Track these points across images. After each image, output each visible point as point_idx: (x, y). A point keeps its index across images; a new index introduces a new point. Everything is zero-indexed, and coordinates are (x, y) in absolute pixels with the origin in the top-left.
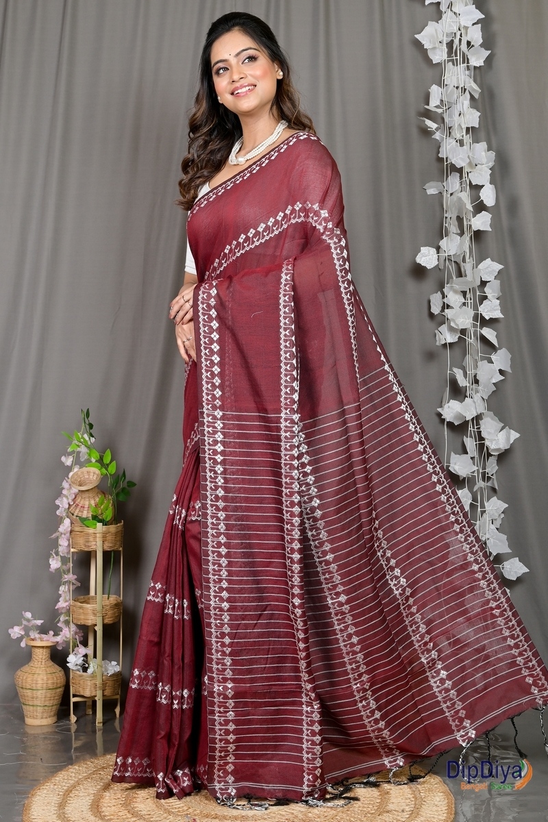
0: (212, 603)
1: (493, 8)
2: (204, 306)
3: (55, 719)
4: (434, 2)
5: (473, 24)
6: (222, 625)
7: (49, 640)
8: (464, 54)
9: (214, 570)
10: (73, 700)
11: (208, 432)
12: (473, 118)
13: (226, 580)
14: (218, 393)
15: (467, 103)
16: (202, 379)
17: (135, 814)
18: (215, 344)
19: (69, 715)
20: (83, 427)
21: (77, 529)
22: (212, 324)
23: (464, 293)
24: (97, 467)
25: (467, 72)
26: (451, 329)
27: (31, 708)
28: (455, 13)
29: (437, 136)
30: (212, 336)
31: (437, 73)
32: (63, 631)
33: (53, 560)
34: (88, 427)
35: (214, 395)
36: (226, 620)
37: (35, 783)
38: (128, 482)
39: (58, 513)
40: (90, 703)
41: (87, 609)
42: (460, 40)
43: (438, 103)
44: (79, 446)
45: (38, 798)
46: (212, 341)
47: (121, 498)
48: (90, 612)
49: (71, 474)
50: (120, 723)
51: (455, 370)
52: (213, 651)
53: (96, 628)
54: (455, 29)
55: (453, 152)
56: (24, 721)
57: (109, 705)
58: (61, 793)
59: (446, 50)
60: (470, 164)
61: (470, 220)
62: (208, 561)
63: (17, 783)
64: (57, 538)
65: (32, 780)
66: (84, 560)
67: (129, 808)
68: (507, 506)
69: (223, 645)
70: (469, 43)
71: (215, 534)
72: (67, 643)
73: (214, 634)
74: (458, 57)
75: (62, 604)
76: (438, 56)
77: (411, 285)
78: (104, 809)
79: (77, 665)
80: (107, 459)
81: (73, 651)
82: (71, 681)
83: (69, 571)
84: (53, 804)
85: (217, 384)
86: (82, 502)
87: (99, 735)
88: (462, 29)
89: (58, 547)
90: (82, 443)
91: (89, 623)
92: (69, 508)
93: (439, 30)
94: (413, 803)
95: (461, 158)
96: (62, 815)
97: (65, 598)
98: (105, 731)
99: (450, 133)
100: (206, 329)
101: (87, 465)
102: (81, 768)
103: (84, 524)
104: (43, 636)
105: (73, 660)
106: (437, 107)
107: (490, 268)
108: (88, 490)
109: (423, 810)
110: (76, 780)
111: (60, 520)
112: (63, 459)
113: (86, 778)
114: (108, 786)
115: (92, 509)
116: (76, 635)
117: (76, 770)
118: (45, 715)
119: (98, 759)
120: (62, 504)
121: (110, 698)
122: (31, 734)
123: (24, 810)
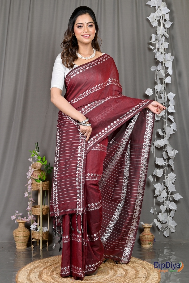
1: (174, 8)
3: (26, 247)
4: (154, 6)
5: (166, 14)
7: (24, 220)
8: (163, 24)
10: (32, 240)
12: (166, 45)
15: (164, 40)
17: (53, 278)
19: (31, 245)
21: (34, 183)
24: (40, 162)
25: (165, 30)
27: (18, 243)
28: (161, 10)
29: (155, 51)
31: (154, 30)
32: (29, 217)
33: (26, 193)
34: (37, 149)
38: (51, 167)
39: (27, 177)
40: (38, 241)
42: (162, 19)
44: (34, 155)
45: (21, 273)
47: (49, 172)
48: (38, 211)
49: (32, 164)
50: (48, 248)
51: (158, 130)
53: (40, 216)
54: (161, 15)
55: (160, 57)
56: (16, 247)
57: (44, 242)
58: (28, 272)
59: (157, 22)
61: (164, 79)
63: (13, 268)
64: (27, 186)
65: (19, 267)
66: (37, 193)
67: (51, 276)
68: (176, 175)
70: (165, 20)
72: (30, 221)
74: (161, 25)
75: (29, 208)
76: (155, 24)
78: (43, 277)
79: (34, 228)
80: (44, 159)
81: (32, 224)
82: (32, 234)
83: (31, 197)
84: (26, 275)
86: (35, 174)
87: (41, 252)
88: (163, 15)
89: (27, 189)
90: (35, 154)
91: (38, 214)
92: (31, 176)
93: (155, 16)
94: (147, 275)
95: (161, 59)
96: (29, 279)
97: (30, 206)
98: (43, 251)
101: (37, 161)
102: (35, 263)
103: (36, 181)
104: (22, 219)
106: (154, 41)
107: (171, 95)
108: (37, 170)
109: (150, 277)
110: (33, 267)
111: (28, 180)
112: (29, 159)
113: (37, 267)
114: (44, 269)
115: (39, 176)
116: (33, 218)
117: (33, 264)
118: (23, 245)
119: (41, 260)
120: (29, 174)
121: (45, 240)
122: (18, 252)
123: (16, 277)
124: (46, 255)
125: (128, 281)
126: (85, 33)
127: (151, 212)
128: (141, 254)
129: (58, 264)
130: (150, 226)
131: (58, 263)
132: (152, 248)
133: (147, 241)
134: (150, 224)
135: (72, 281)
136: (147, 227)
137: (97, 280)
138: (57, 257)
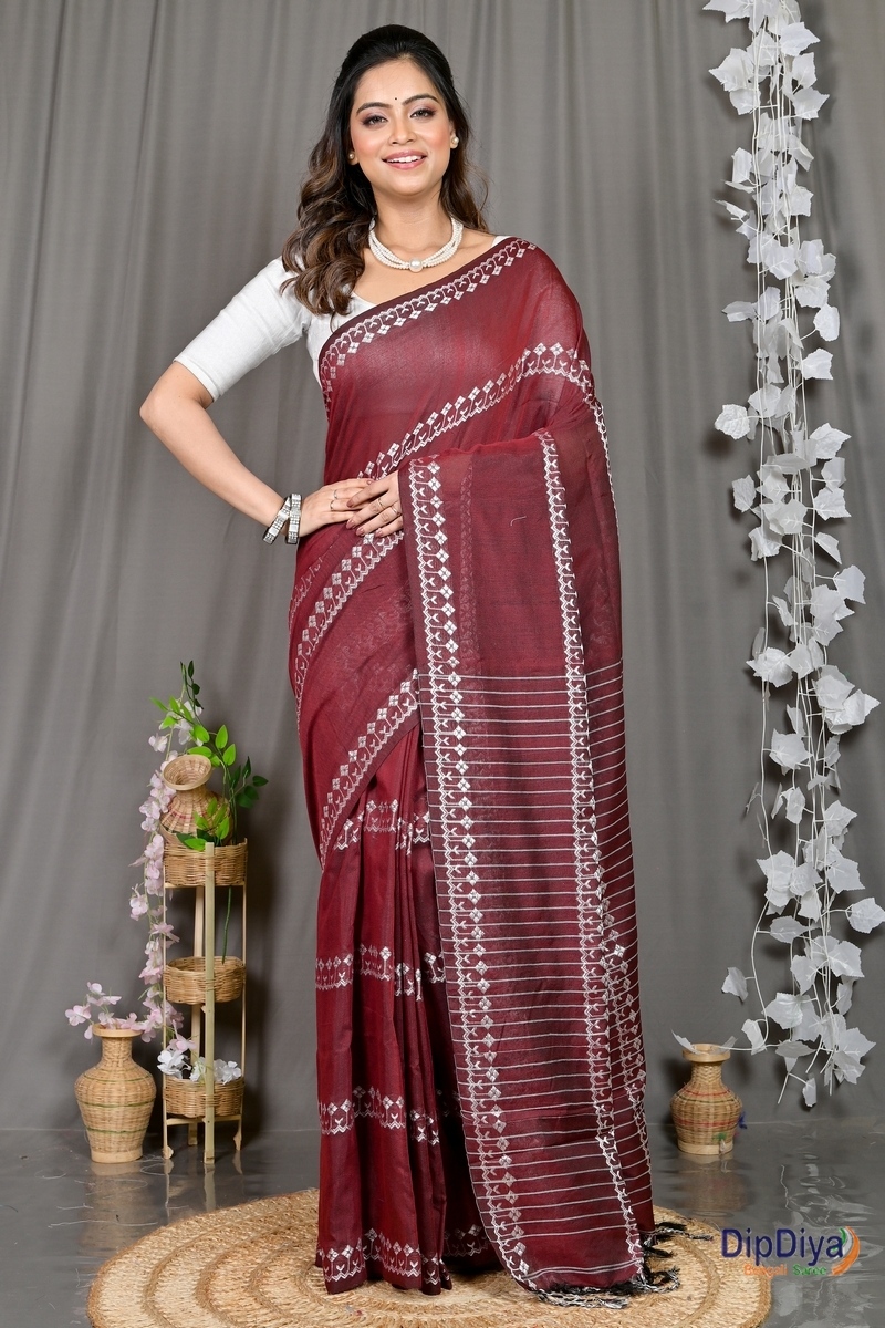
0: (460, 982)
1: (833, 26)
2: (423, 509)
3: (139, 1152)
4: (740, 17)
5: (802, 53)
6: (480, 1017)
7: (130, 1027)
8: (787, 99)
9: (460, 929)
10: (168, 1122)
11: (440, 709)
12: (802, 202)
13: (480, 943)
14: (452, 646)
15: (792, 177)
16: (424, 626)
17: (265, 1303)
18: (444, 569)
19: (162, 1146)
20: (184, 690)
21: (173, 851)
22: (436, 537)
23: (789, 478)
24: (205, 754)
25: (791, 129)
26: (770, 535)
27: (102, 1135)
28: (772, 35)
29: (744, 229)
30: (438, 555)
31: (744, 130)
32: (152, 1014)
33: (136, 900)
34: (191, 690)
35: (445, 650)
36: (485, 1008)
37: (107, 1254)
38: (255, 778)
39: (143, 826)
40: (193, 1127)
41: (190, 978)
42: (781, 78)
43: (746, 177)
44: (176, 721)
45: (112, 1277)
46: (438, 564)
47: (244, 803)
48: (194, 983)
49: (165, 765)
50: (241, 1158)
51: (776, 600)
52: (467, 1060)
53: (204, 1009)
54: (773, 60)
55: (768, 253)
56: (90, 1156)
57: (224, 1131)
58: (148, 1270)
59: (759, 93)
60: (798, 274)
61: (797, 363)
62: (450, 915)
63: (79, 1253)
64: (142, 867)
65: (102, 1250)
66: (184, 900)
67: (256, 1293)
68: (855, 815)
69: (483, 1048)
70: (795, 83)
71: (459, 872)
72: (158, 1032)
73: (467, 1032)
74: (778, 105)
75: (150, 971)
76: (747, 102)
77: (703, 466)
78: (216, 1295)
79: (173, 1067)
80: (221, 741)
81: (168, 1044)
82: (165, 1092)
83: (160, 918)
84: (135, 1287)
85: (451, 632)
86: (181, 810)
87: (209, 1178)
88: (784, 61)
89: (143, 881)
90: (182, 717)
91: (193, 1000)
92: (161, 819)
93: (748, 62)
94: (705, 1285)
95: (784, 265)
96: (150, 1307)
97: (155, 961)
98: (218, 1172)
99: (764, 224)
100: (427, 545)
101: (189, 751)
102: (180, 1231)
103: (185, 844)
104: (120, 1021)
105: (168, 1060)
106: (744, 183)
107: (829, 439)
108: (191, 791)
109: (721, 1297)
110: (172, 1249)
111: (147, 838)
112: (152, 740)
113: (188, 1247)
114: (222, 1259)
115: (197, 820)
116: (172, 1019)
117: (172, 1233)
118: (123, 1146)
119: (208, 1217)
120: (150, 812)
121: (226, 1119)
122: (101, 1177)
123: (90, 1295)
124: (233, 1194)
125: (616, 1317)
126: (397, 149)
127: (725, 989)
128: (677, 1188)
129: (289, 1234)
130: (723, 1054)
131: (288, 1231)
132: (728, 1157)
133: (707, 1124)
134: (721, 1044)
135: (356, 1317)
136: (708, 1059)
137: (472, 1311)
138: (285, 1201)
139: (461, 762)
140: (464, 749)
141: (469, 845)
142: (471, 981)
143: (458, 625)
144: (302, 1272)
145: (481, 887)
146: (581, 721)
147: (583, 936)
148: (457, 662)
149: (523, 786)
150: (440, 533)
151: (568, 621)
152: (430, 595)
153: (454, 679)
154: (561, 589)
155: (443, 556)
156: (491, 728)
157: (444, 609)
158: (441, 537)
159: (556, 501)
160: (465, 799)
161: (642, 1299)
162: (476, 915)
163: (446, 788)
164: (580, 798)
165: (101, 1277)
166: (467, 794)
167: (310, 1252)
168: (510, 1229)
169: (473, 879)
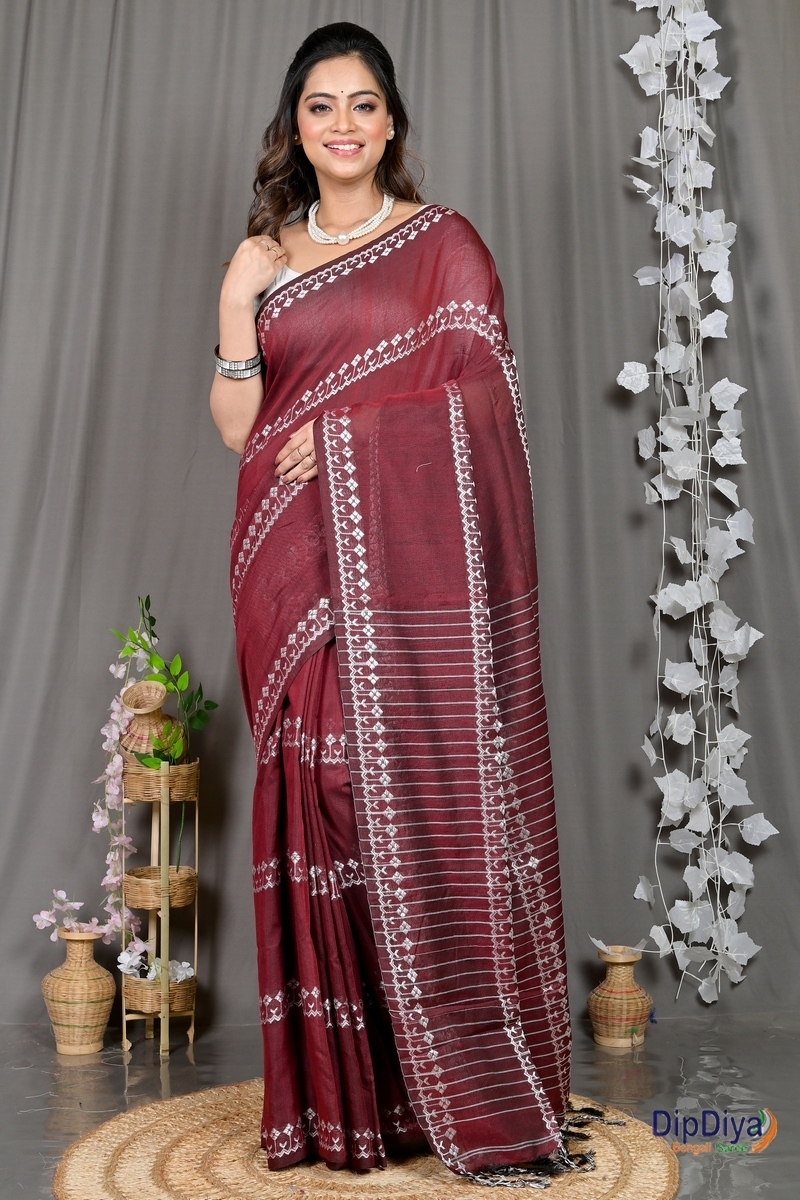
0: (379, 892)
1: (735, 15)
2: (335, 459)
3: (100, 1045)
4: (649, 6)
5: (705, 39)
6: (398, 923)
7: (92, 930)
8: (692, 82)
9: (377, 843)
10: (127, 1018)
11: (354, 642)
12: (703, 174)
13: (396, 855)
14: (364, 584)
15: (695, 152)
17: (216, 1183)
18: (355, 513)
19: (121, 1039)
20: (141, 622)
21: (132, 770)
22: (348, 484)
23: (689, 429)
24: (161, 681)
25: (697, 109)
26: (669, 482)
27: (66, 1029)
28: (679, 23)
29: (653, 201)
30: (350, 501)
31: (651, 110)
32: (113, 918)
33: (98, 815)
34: (148, 622)
35: (357, 587)
36: (403, 915)
37: (71, 1138)
38: (206, 702)
39: (104, 746)
40: (150, 1022)
41: (147, 885)
42: (686, 62)
43: (653, 154)
44: (134, 650)
45: (76, 1160)
46: (349, 509)
47: (196, 725)
48: (151, 890)
49: (124, 690)
50: (194, 1050)
51: (674, 540)
52: (392, 963)
53: (160, 914)
54: (679, 46)
55: (676, 226)
56: (55, 1048)
57: (178, 1025)
58: (109, 1153)
59: (665, 77)
60: (698, 240)
61: (698, 323)
63: (45, 1138)
64: (103, 784)
65: (66, 1134)
66: (144, 815)
67: (207, 1174)
68: (750, 736)
69: (403, 952)
70: (698, 67)
72: (118, 935)
73: (388, 937)
74: (683, 87)
75: (110, 879)
76: (655, 84)
77: (614, 419)
78: (171, 1176)
79: (132, 967)
80: (176, 669)
81: (126, 947)
82: (124, 990)
83: (120, 831)
84: (97, 1169)
85: (362, 571)
86: (139, 732)
87: (164, 1068)
88: (689, 47)
89: (105, 797)
90: (138, 646)
91: (150, 906)
92: (120, 740)
93: (656, 48)
94: (619, 1167)
95: (683, 234)
96: (110, 1186)
97: (115, 871)
98: (172, 1063)
99: (671, 197)
100: (339, 492)
101: (146, 678)
102: (137, 1117)
103: (142, 763)
104: (83, 925)
105: (127, 960)
106: (652, 159)
107: (727, 392)
108: (147, 714)
109: (634, 1177)
110: (131, 1133)
111: (107, 758)
112: (112, 668)
113: (145, 1132)
114: (177, 1143)
115: (154, 741)
116: (130, 923)
117: (131, 1119)
118: (86, 1039)
119: (163, 1104)
120: (110, 734)
121: (179, 1015)
122: (65, 1068)
123: (55, 1176)
124: (186, 1083)
126: (338, 137)
127: (636, 896)
128: (593, 1078)
129: (237, 1120)
130: (634, 955)
131: (237, 1118)
132: (639, 1049)
133: (621, 1020)
134: (634, 946)
135: (298, 1196)
136: (621, 959)
137: (405, 1190)
138: (234, 1090)
139: (374, 690)
140: (377, 678)
141: (383, 766)
142: (389, 891)
143: (368, 564)
144: (250, 1155)
145: (395, 805)
146: (485, 650)
147: (488, 848)
148: (368, 598)
149: (430, 711)
150: (351, 480)
151: (471, 558)
152: (343, 537)
153: (367, 614)
154: (465, 529)
155: (354, 501)
156: (399, 658)
157: (356, 550)
158: (352, 484)
159: (460, 447)
160: (378, 723)
161: (561, 1179)
162: (391, 829)
163: (361, 715)
164: (484, 722)
165: (65, 1159)
166: (380, 720)
167: (256, 1137)
168: (441, 1116)
169: (388, 797)
